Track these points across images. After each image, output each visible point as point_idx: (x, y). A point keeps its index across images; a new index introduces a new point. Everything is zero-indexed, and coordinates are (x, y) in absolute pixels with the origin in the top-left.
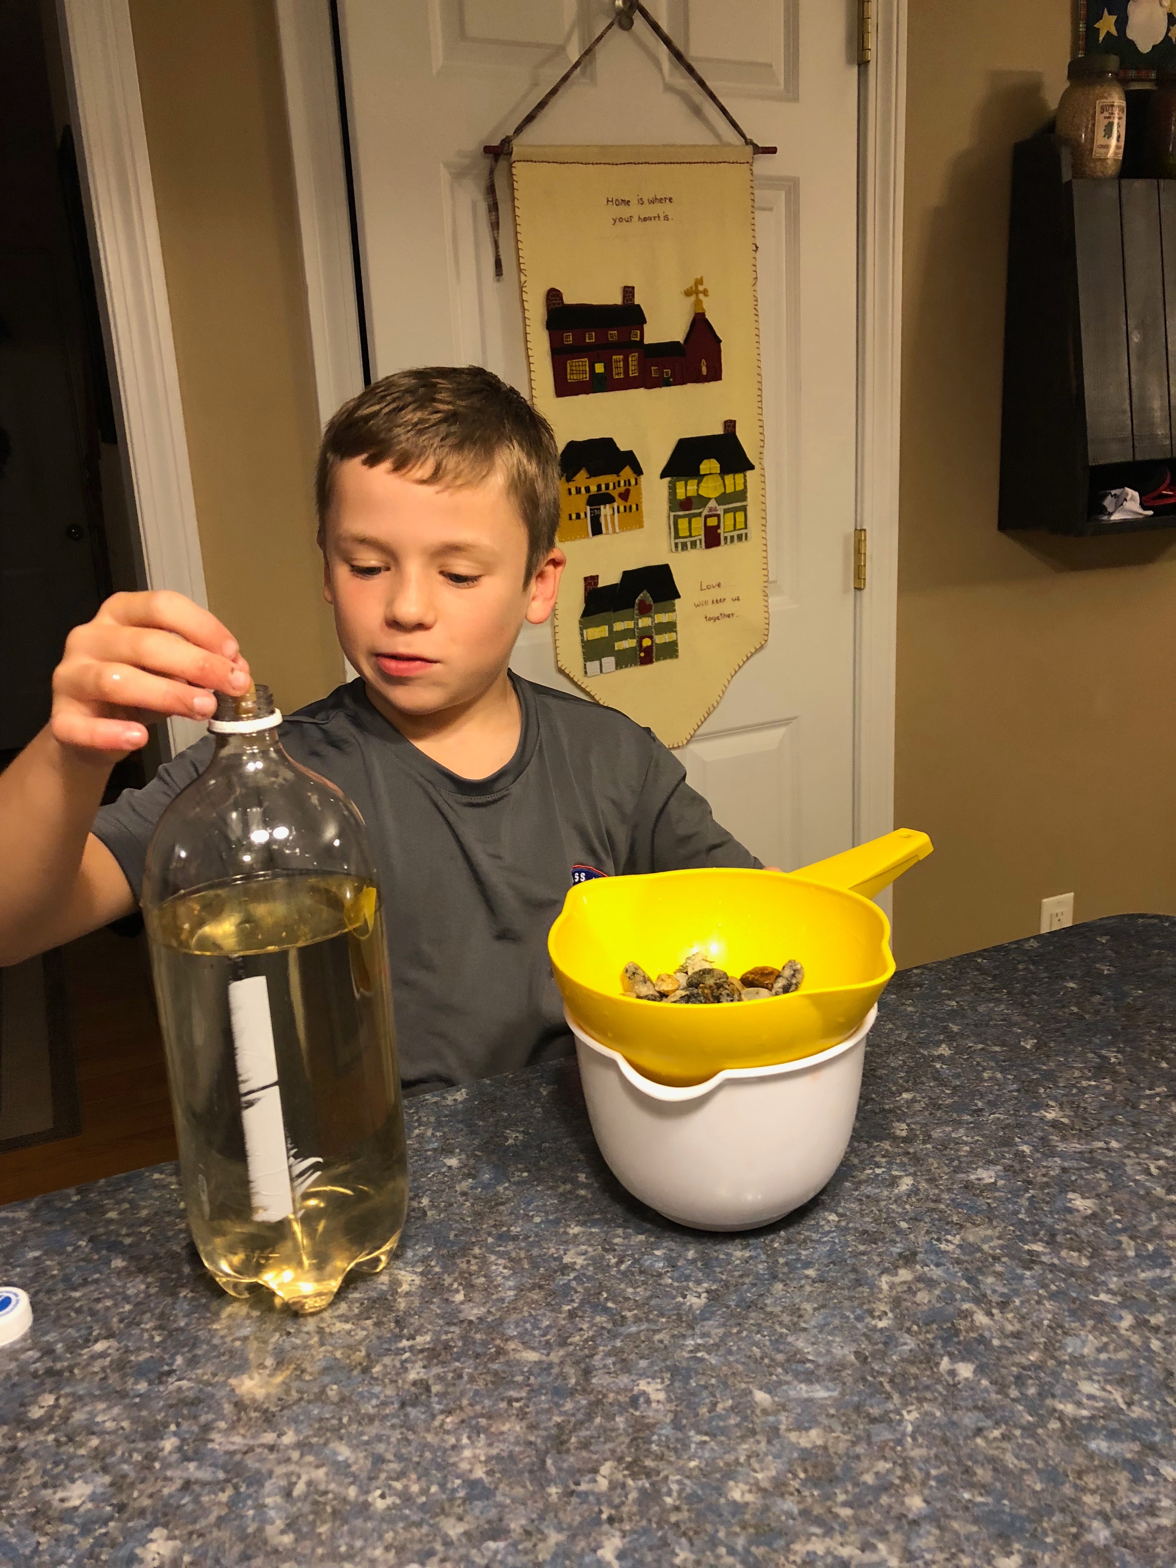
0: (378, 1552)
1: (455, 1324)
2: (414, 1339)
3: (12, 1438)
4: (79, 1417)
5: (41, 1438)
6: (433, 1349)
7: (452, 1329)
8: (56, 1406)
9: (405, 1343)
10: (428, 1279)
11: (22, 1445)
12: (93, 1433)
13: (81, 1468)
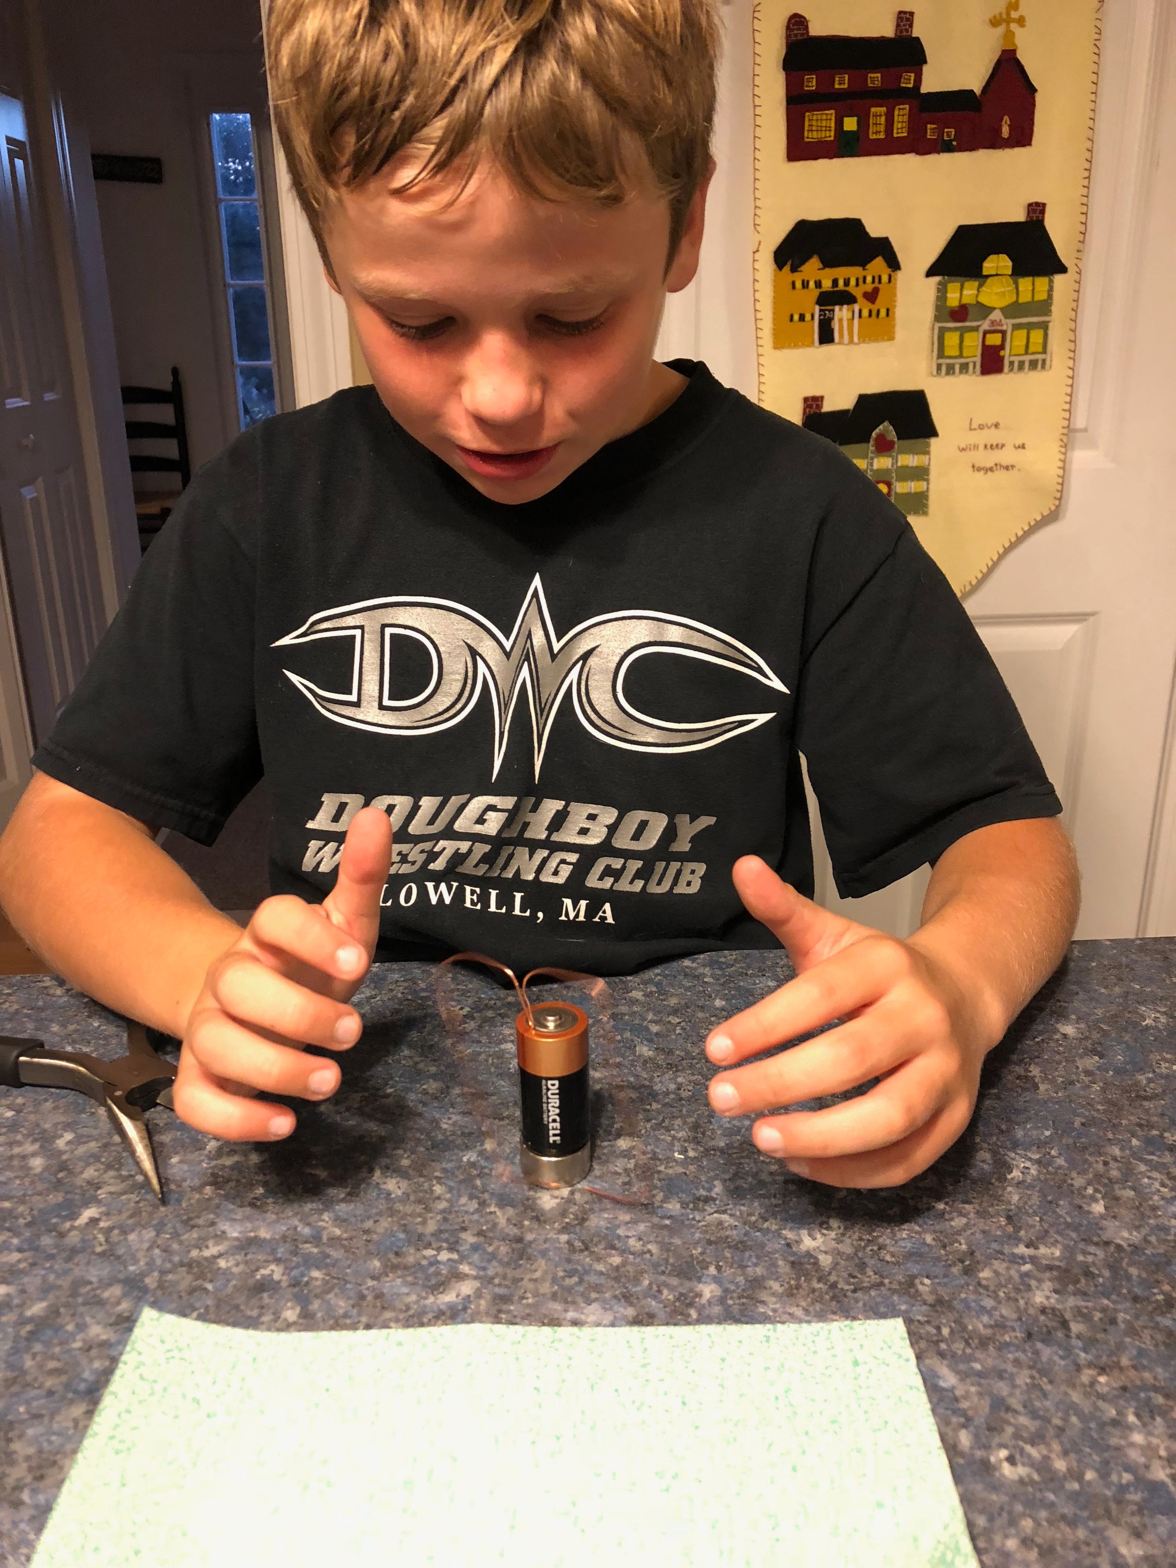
0: (1012, 1544)
1: (1097, 1244)
2: (1037, 1248)
3: (519, 1225)
4: (598, 1221)
5: (552, 1235)
6: (1067, 1271)
7: (1092, 1249)
8: (570, 1201)
9: (1021, 1250)
10: (1048, 1172)
11: (529, 1237)
12: (613, 1247)
13: (597, 1288)
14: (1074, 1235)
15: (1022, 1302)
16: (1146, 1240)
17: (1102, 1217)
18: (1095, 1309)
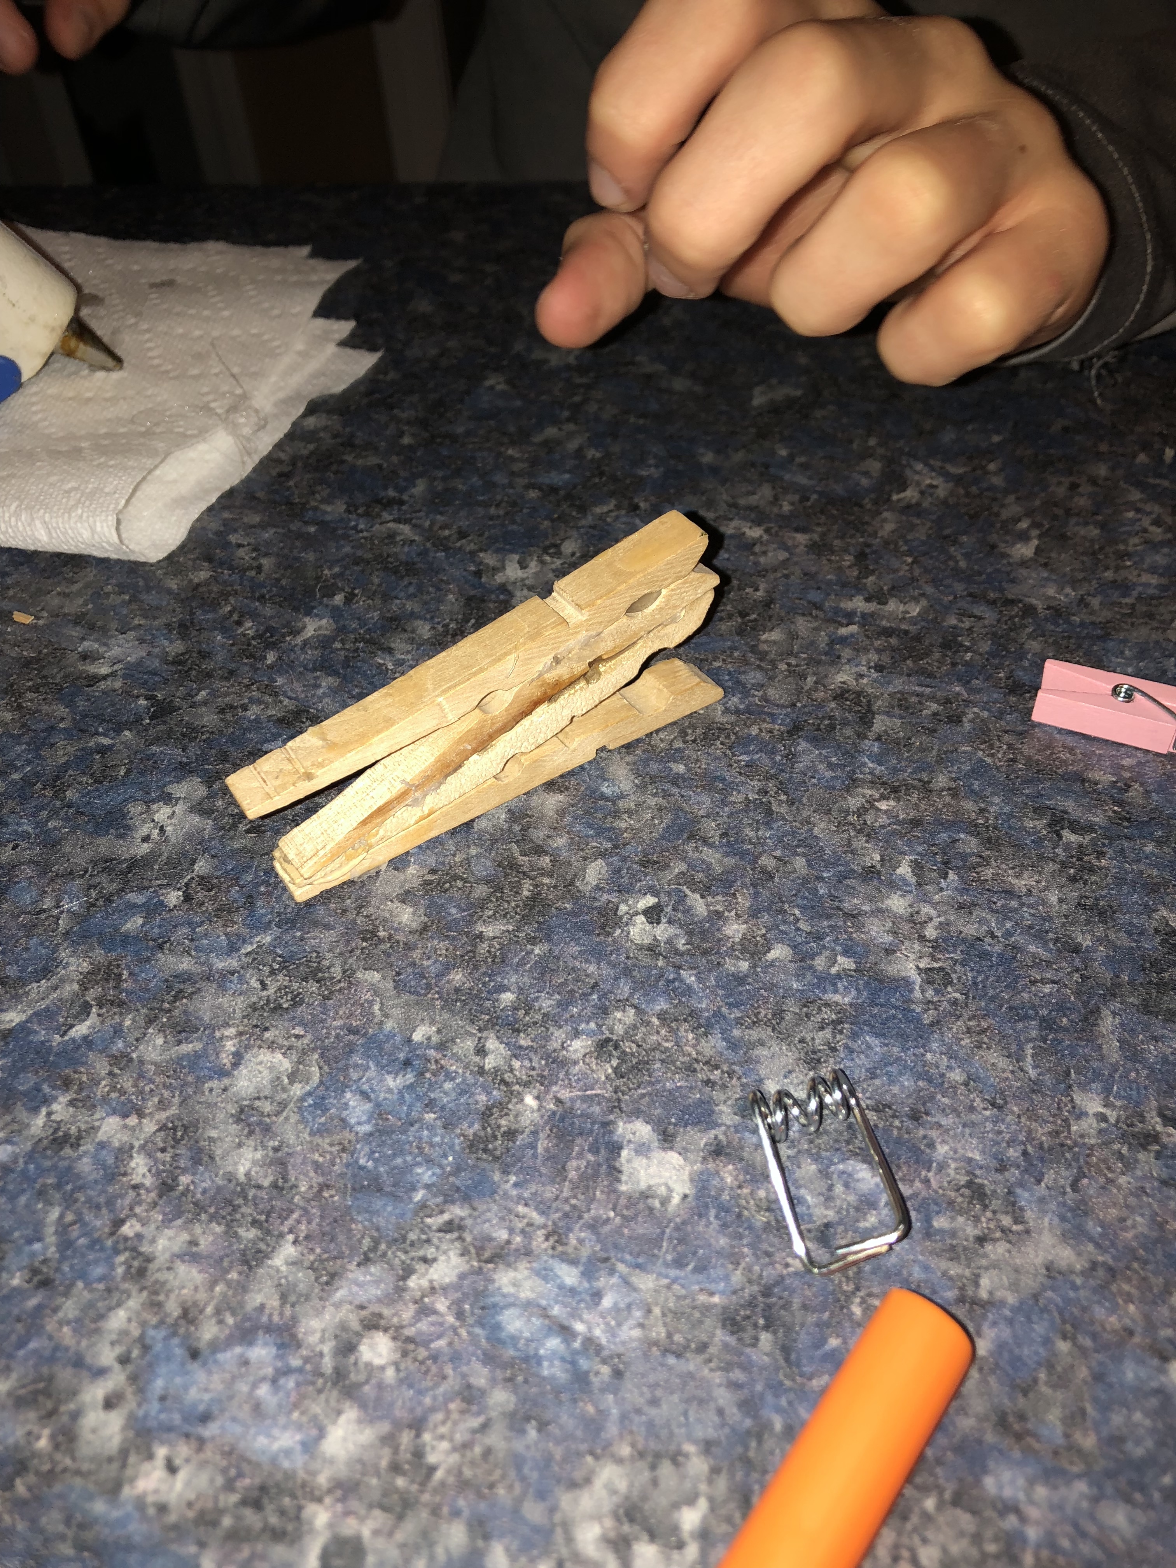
14: (959, 588)
15: (811, 680)
16: (1082, 601)
17: (1024, 563)
18: (932, 698)
